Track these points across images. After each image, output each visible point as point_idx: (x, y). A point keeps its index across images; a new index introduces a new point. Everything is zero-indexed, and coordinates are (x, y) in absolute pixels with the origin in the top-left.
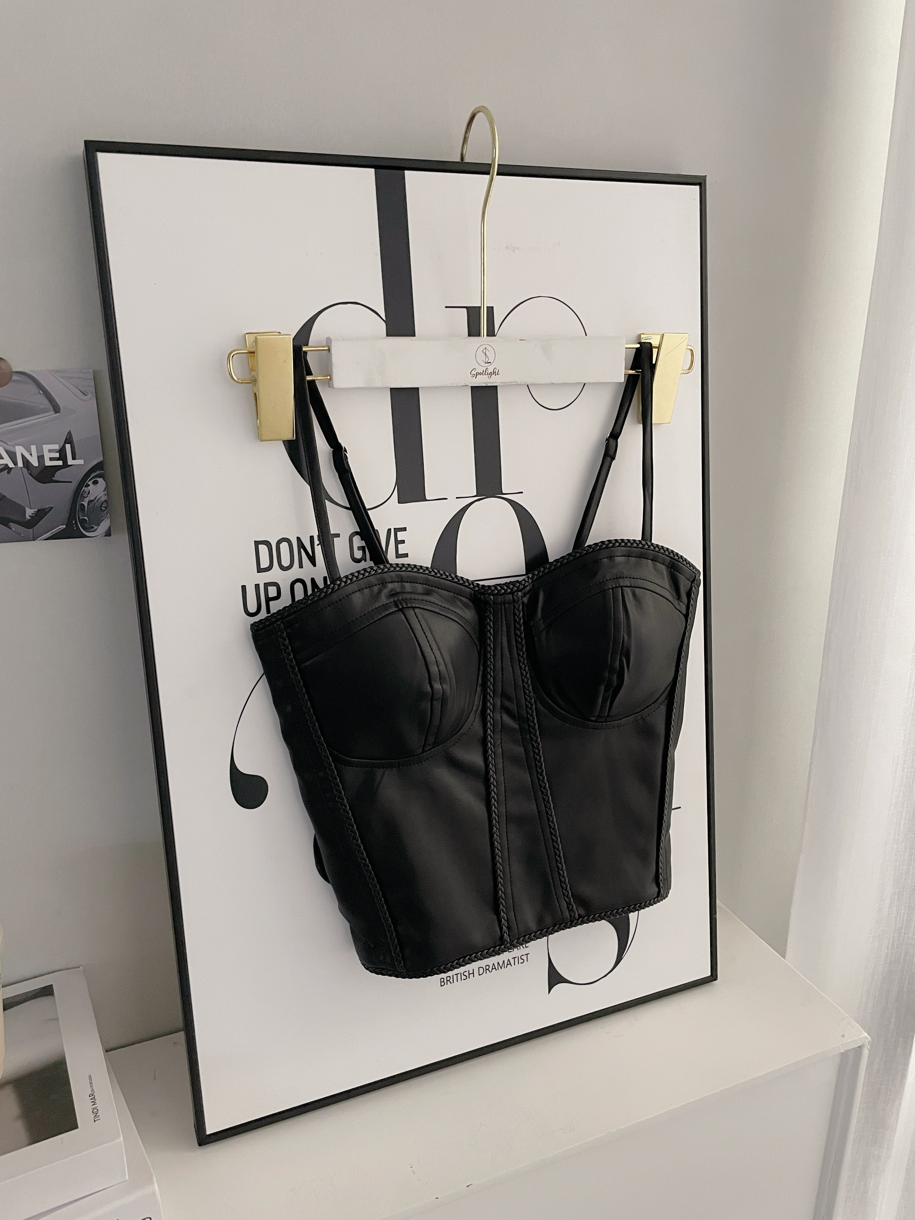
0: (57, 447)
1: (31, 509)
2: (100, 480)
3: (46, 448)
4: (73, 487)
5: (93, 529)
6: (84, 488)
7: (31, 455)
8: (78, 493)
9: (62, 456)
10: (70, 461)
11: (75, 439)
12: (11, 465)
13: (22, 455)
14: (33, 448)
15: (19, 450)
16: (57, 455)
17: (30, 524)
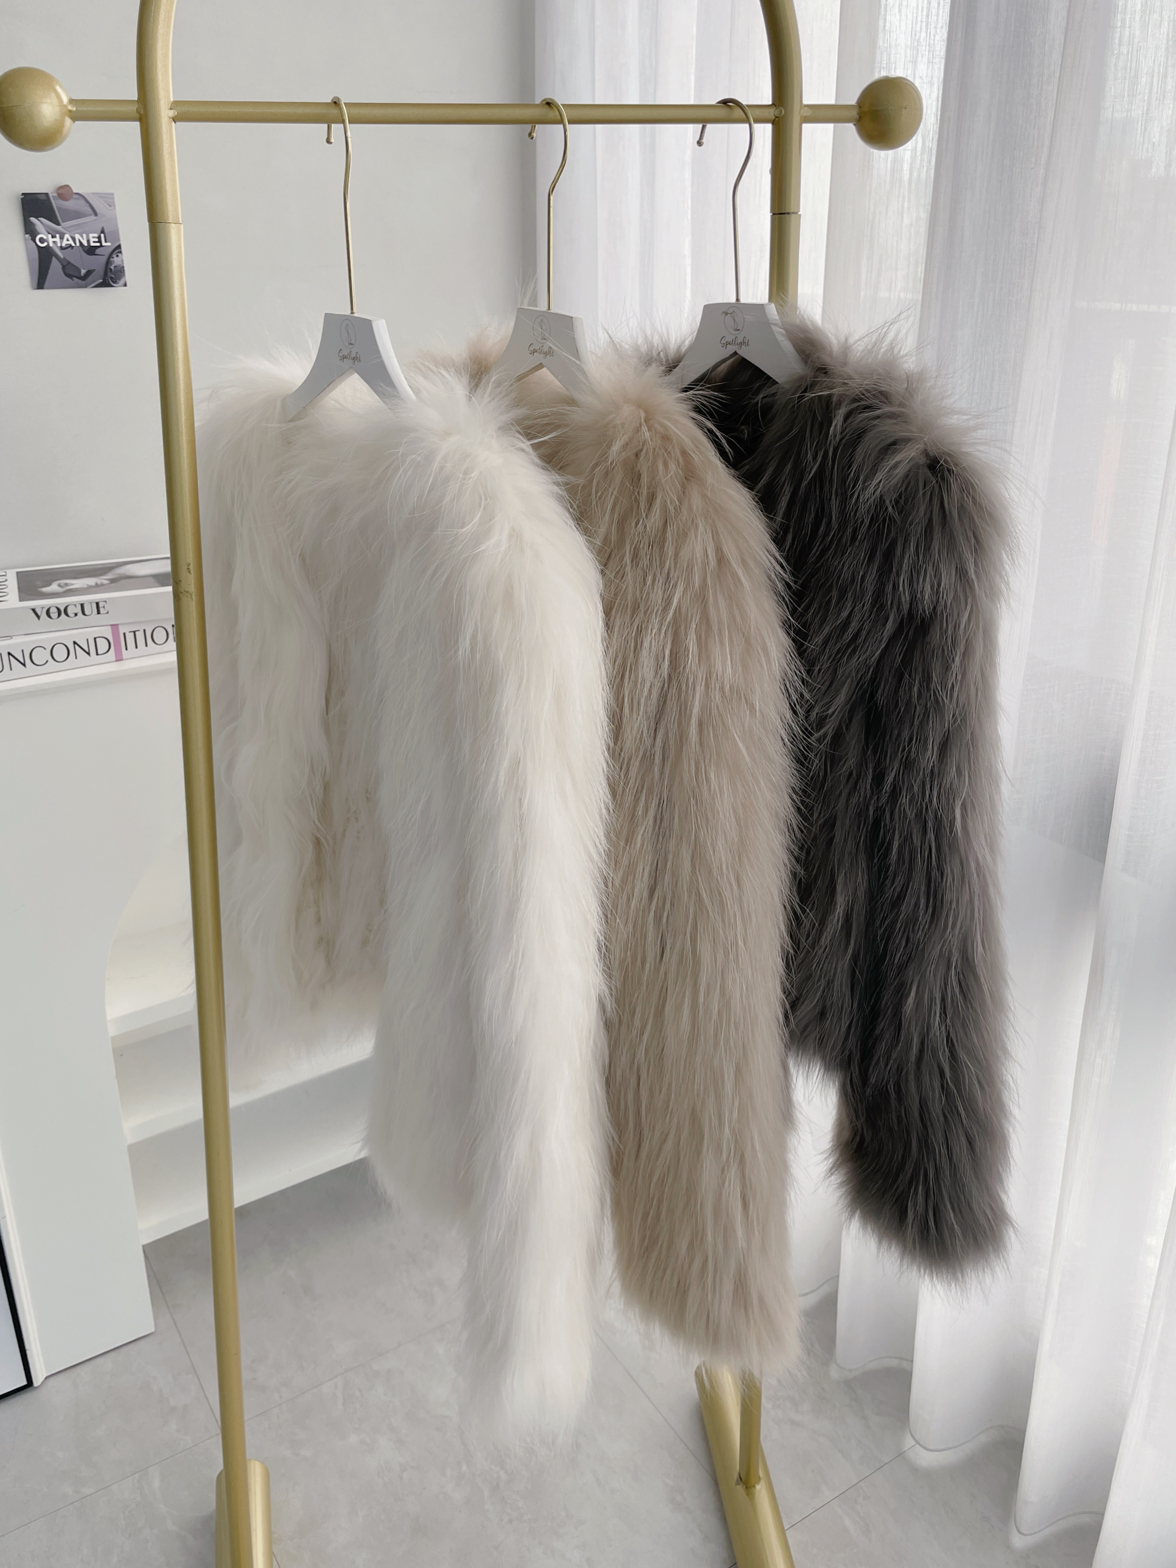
0: (96, 235)
1: (84, 269)
2: (119, 254)
3: (91, 235)
4: (105, 257)
6: (111, 259)
7: (83, 239)
8: (108, 262)
9: (100, 241)
10: (104, 244)
11: (106, 231)
12: (73, 245)
13: (79, 240)
14: (84, 235)
15: (77, 237)
16: (97, 240)
17: (84, 278)
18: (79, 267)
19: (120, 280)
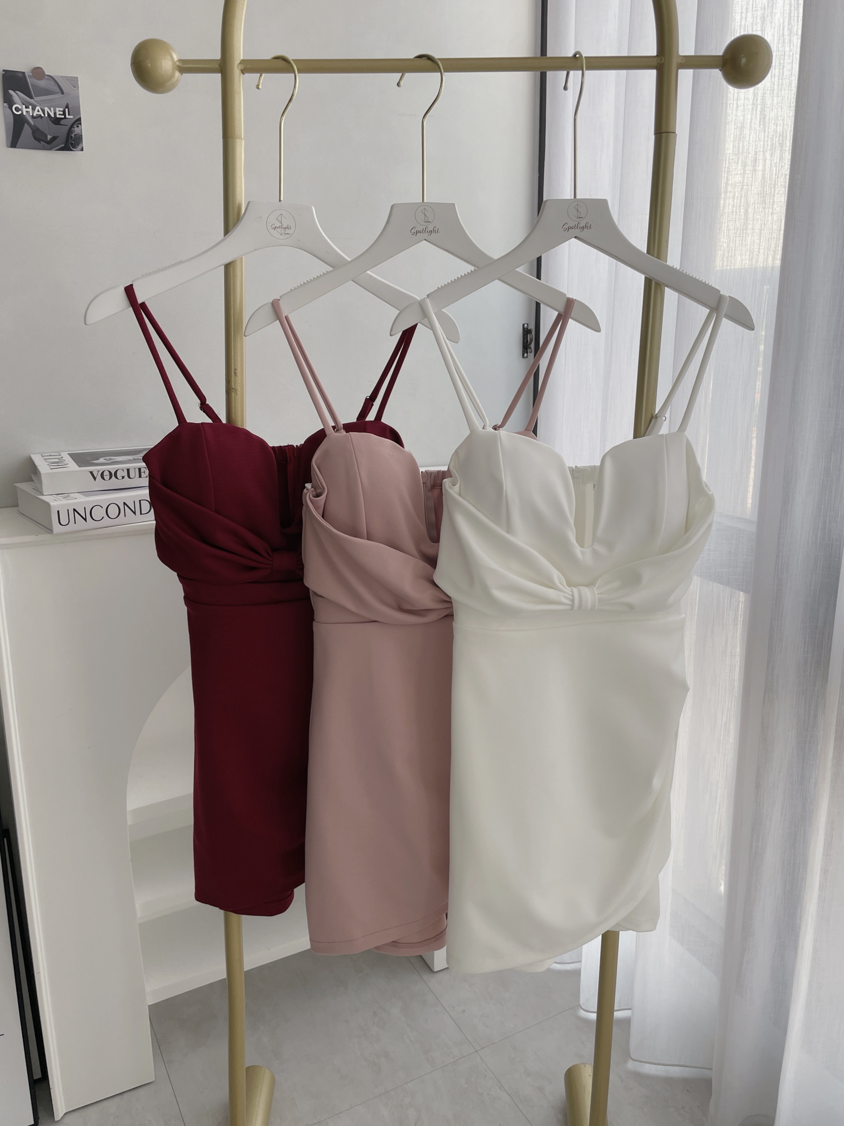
0: (62, 109)
2: (79, 125)
3: (57, 109)
4: (68, 127)
5: (75, 148)
6: (73, 129)
7: (51, 112)
8: (70, 131)
9: (64, 114)
11: (70, 107)
12: (43, 115)
13: (48, 112)
14: (52, 109)
15: (46, 109)
16: (62, 113)
17: (49, 143)
19: (78, 146)
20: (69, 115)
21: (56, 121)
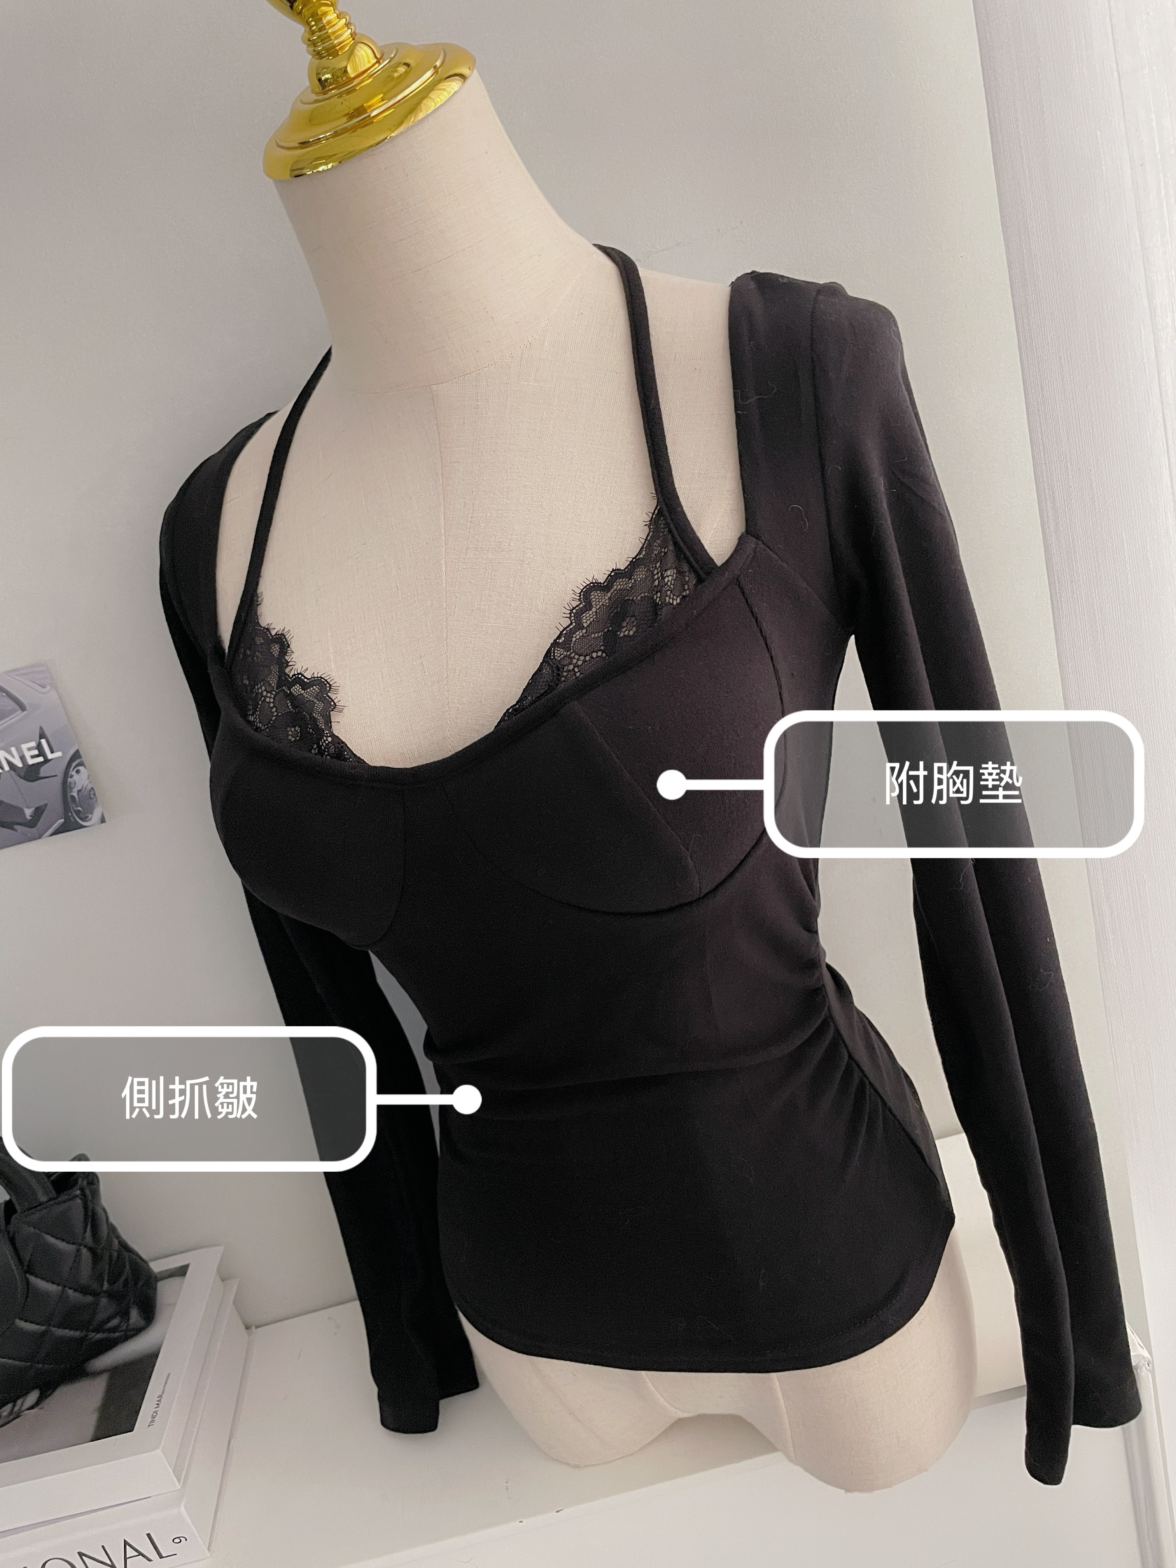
0: (33, 744)
1: (28, 808)
2: (81, 768)
3: (24, 747)
4: (59, 780)
5: (88, 819)
6: (69, 779)
7: (13, 757)
8: (65, 786)
9: (42, 753)
10: (50, 756)
11: (48, 733)
14: (13, 749)
15: (3, 755)
16: (36, 752)
17: (32, 823)
18: (20, 806)
19: (92, 813)
20: (52, 752)
21: (31, 773)
